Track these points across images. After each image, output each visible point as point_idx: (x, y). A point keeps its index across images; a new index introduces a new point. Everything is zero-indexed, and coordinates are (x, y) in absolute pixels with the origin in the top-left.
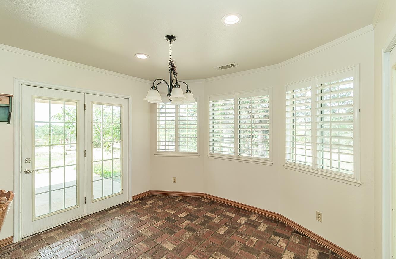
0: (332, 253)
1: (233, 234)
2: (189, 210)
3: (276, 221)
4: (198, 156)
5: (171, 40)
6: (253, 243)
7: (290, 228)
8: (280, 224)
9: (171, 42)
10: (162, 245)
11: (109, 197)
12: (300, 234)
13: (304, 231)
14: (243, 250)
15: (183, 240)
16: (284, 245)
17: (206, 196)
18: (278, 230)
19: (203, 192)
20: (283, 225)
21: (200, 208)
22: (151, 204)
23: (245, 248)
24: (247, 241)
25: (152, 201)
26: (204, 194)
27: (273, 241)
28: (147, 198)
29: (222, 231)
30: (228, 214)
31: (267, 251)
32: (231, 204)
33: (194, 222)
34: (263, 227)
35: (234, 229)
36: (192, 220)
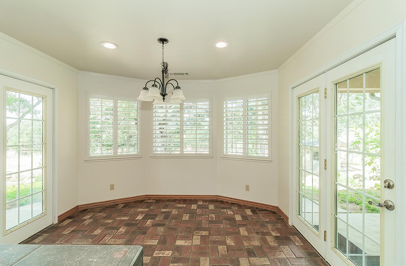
0: (256, 208)
1: (196, 217)
2: (142, 213)
3: (217, 201)
4: (140, 158)
5: (163, 43)
6: (213, 217)
7: (227, 203)
8: (220, 202)
9: (163, 44)
10: (144, 244)
11: (28, 223)
12: (235, 204)
13: (237, 201)
14: (211, 223)
15: (161, 234)
16: (232, 213)
17: (149, 197)
18: (221, 206)
19: (145, 194)
20: (222, 202)
21: (151, 208)
22: (90, 218)
23: (211, 222)
24: (209, 218)
25: (89, 215)
26: (146, 195)
27: (224, 213)
28: (77, 215)
29: (186, 217)
30: (179, 205)
31: (225, 219)
32: (176, 198)
33: (157, 219)
34: (211, 207)
35: (194, 214)
36: (154, 219)
